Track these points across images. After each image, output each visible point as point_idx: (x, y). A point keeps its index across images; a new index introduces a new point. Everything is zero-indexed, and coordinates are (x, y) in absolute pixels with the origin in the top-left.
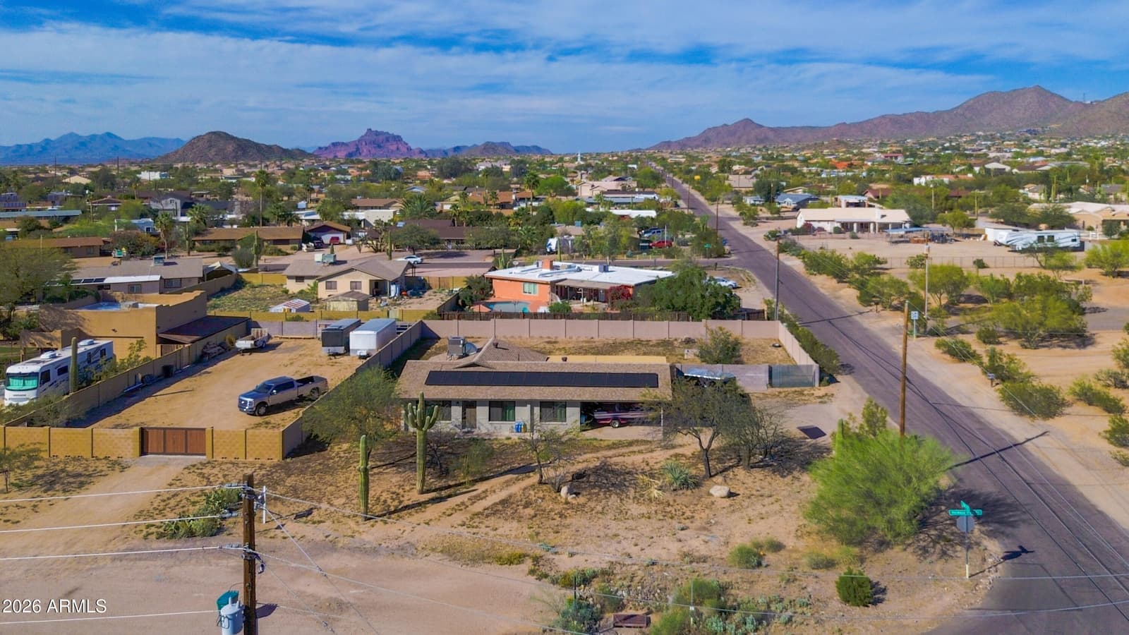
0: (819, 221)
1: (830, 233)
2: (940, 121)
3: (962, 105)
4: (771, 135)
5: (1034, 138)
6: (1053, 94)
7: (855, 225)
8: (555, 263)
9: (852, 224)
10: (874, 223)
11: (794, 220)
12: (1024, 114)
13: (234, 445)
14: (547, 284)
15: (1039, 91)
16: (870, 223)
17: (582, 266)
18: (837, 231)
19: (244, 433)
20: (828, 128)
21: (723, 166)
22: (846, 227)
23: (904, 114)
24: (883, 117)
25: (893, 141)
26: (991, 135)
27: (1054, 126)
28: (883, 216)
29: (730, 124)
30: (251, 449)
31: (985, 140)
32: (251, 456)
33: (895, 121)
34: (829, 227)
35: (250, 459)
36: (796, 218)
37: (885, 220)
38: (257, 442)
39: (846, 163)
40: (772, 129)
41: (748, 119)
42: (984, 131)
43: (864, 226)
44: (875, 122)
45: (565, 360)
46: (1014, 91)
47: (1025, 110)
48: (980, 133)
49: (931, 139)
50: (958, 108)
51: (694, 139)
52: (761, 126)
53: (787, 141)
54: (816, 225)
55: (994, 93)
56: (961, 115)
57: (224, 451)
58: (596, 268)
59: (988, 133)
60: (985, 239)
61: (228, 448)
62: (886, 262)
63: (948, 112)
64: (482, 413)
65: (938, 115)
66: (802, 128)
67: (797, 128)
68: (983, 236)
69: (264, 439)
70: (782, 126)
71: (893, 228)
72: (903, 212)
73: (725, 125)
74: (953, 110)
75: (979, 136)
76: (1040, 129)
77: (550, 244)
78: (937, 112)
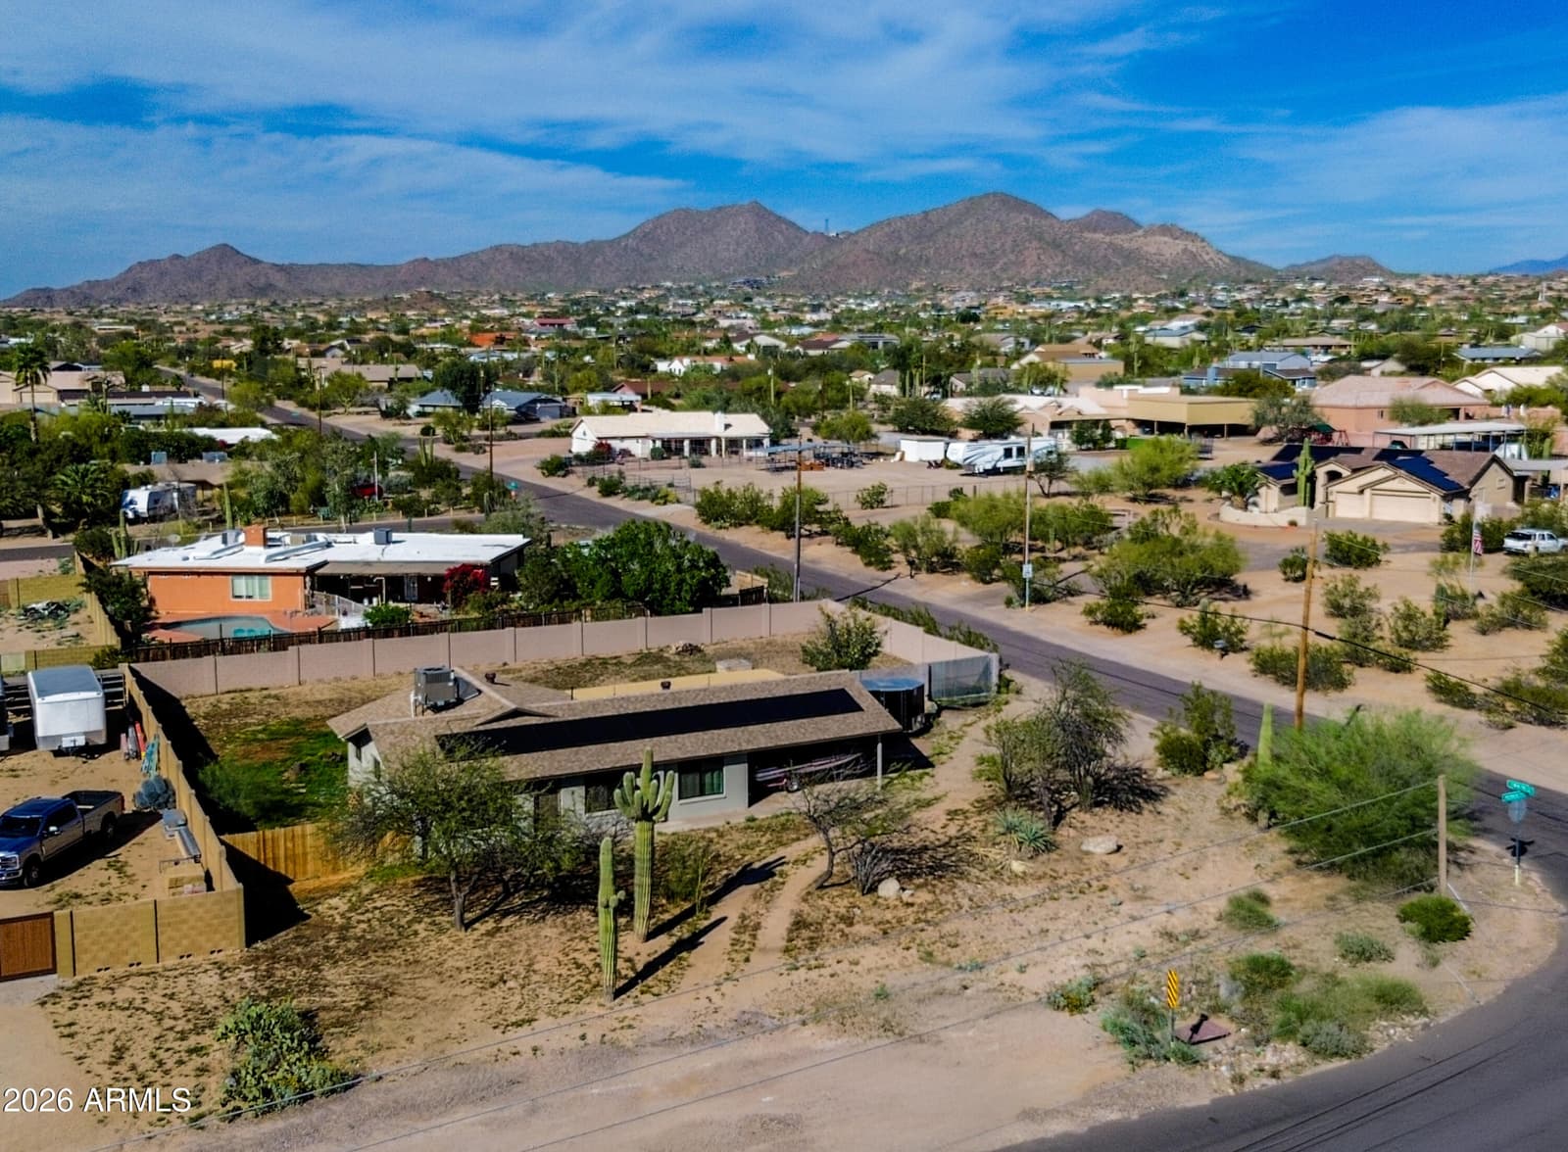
0: (623, 438)
1: (646, 460)
2: (599, 260)
3: (635, 230)
4: (279, 280)
5: (759, 295)
6: (779, 219)
7: (686, 443)
8: (270, 535)
9: (681, 441)
10: (718, 439)
11: (567, 439)
12: (735, 251)
13: (126, 938)
14: (297, 573)
15: (760, 213)
16: (709, 439)
17: (332, 537)
18: (656, 455)
19: (152, 906)
20: (394, 269)
21: (264, 340)
22: (669, 448)
23: (535, 245)
24: (497, 249)
25: (520, 295)
26: (690, 288)
27: (784, 274)
28: (727, 426)
29: (186, 254)
30: (170, 939)
31: (681, 297)
32: (171, 953)
33: (520, 256)
34: (640, 449)
35: (170, 961)
36: (569, 435)
37: (732, 433)
38: (184, 921)
39: (492, 336)
40: (280, 268)
41: (226, 245)
42: (674, 282)
43: (700, 445)
44: (484, 258)
45: (666, 686)
46: (720, 209)
47: (738, 244)
48: (669, 284)
49: (589, 293)
50: (627, 236)
51: (109, 285)
52: (256, 262)
53: (315, 293)
54: (617, 445)
55: (687, 211)
56: (633, 250)
57: (103, 955)
58: (368, 538)
59: (684, 284)
60: (902, 459)
61: (112, 946)
62: (825, 501)
63: (611, 243)
64: (571, 800)
65: (595, 248)
66: (342, 267)
67: (328, 265)
68: (898, 455)
69: (200, 911)
70: (301, 262)
71: (750, 447)
72: (755, 417)
73: (177, 257)
74: (620, 239)
75: (669, 289)
76: (764, 279)
77: (132, 502)
78: (592, 241)
